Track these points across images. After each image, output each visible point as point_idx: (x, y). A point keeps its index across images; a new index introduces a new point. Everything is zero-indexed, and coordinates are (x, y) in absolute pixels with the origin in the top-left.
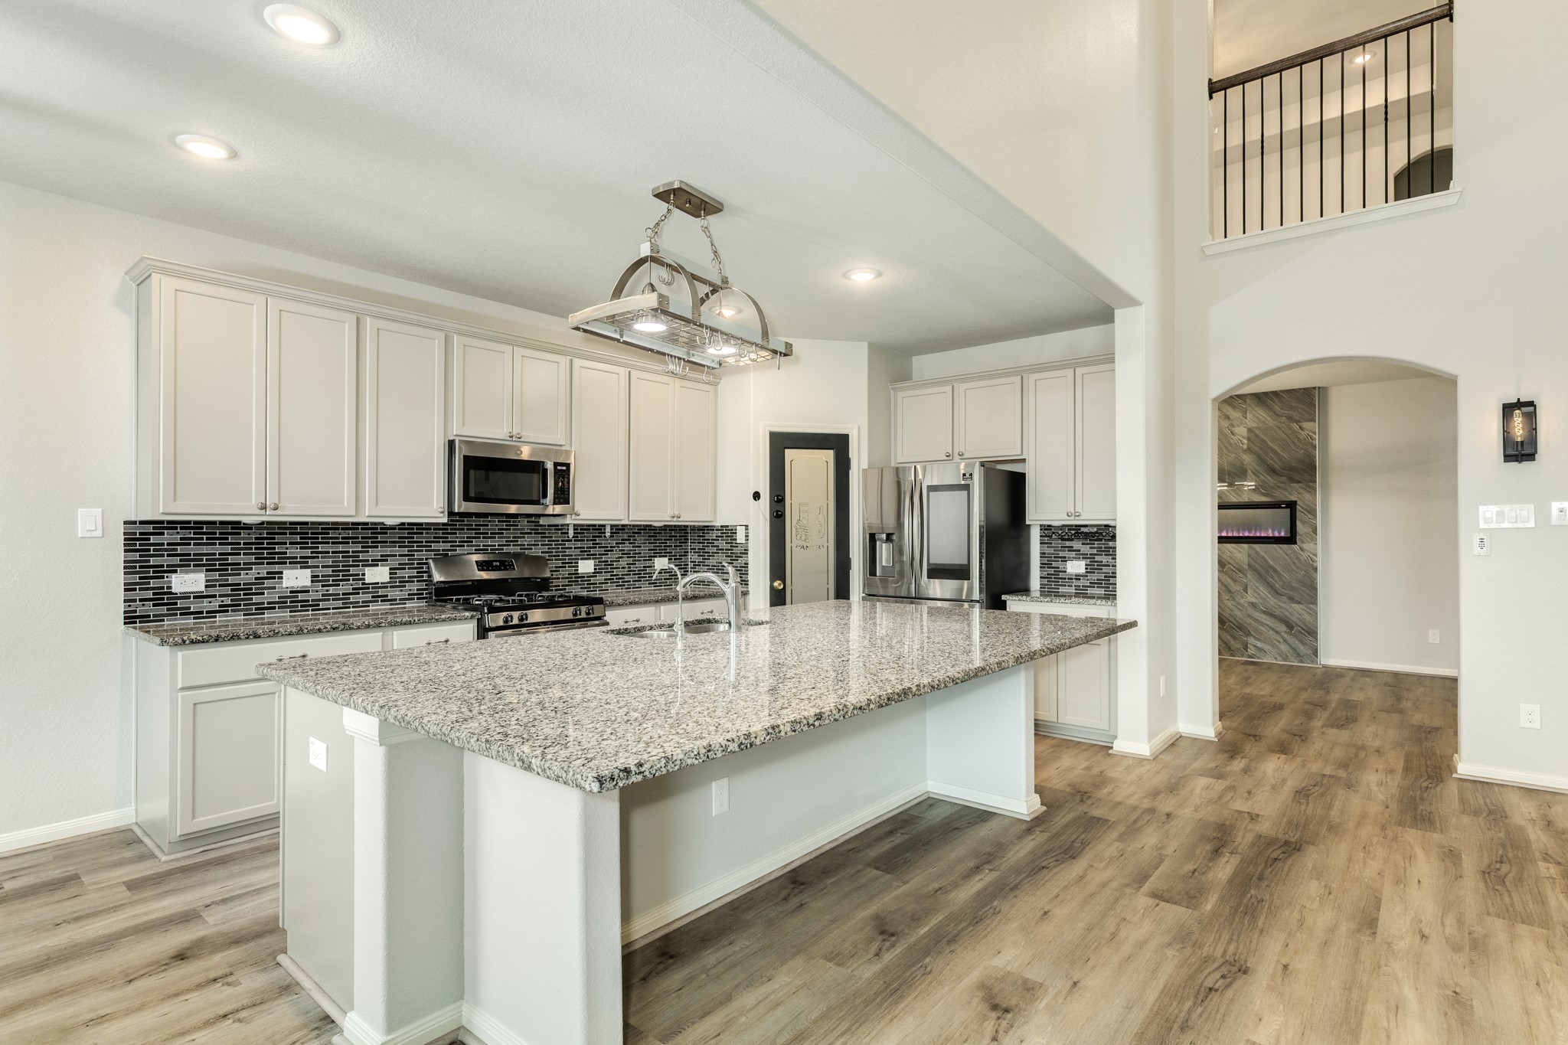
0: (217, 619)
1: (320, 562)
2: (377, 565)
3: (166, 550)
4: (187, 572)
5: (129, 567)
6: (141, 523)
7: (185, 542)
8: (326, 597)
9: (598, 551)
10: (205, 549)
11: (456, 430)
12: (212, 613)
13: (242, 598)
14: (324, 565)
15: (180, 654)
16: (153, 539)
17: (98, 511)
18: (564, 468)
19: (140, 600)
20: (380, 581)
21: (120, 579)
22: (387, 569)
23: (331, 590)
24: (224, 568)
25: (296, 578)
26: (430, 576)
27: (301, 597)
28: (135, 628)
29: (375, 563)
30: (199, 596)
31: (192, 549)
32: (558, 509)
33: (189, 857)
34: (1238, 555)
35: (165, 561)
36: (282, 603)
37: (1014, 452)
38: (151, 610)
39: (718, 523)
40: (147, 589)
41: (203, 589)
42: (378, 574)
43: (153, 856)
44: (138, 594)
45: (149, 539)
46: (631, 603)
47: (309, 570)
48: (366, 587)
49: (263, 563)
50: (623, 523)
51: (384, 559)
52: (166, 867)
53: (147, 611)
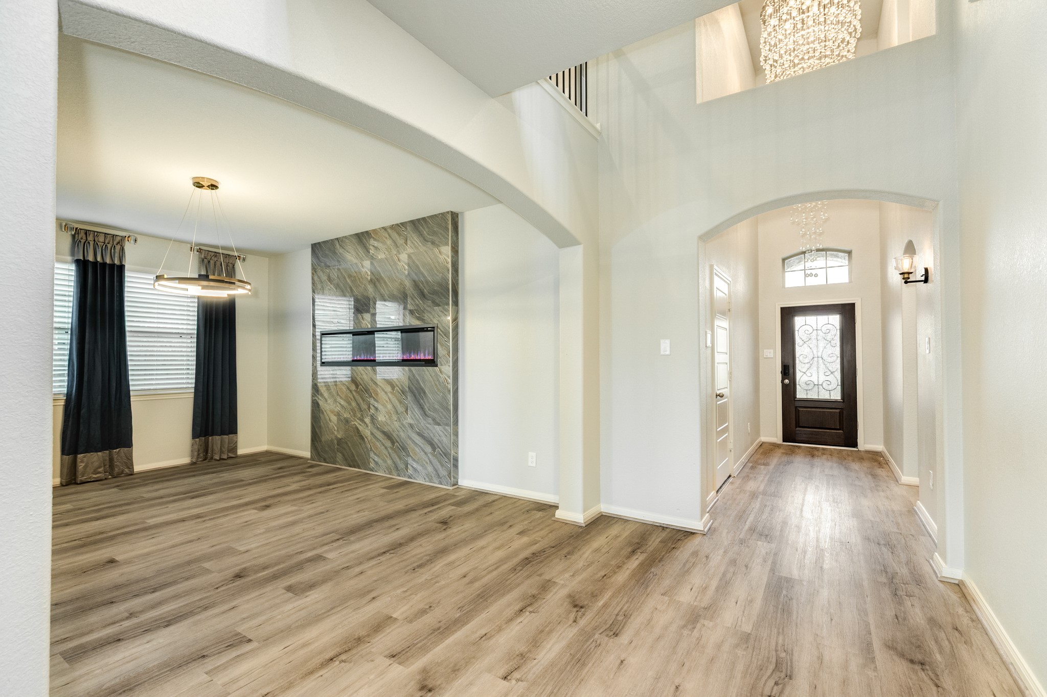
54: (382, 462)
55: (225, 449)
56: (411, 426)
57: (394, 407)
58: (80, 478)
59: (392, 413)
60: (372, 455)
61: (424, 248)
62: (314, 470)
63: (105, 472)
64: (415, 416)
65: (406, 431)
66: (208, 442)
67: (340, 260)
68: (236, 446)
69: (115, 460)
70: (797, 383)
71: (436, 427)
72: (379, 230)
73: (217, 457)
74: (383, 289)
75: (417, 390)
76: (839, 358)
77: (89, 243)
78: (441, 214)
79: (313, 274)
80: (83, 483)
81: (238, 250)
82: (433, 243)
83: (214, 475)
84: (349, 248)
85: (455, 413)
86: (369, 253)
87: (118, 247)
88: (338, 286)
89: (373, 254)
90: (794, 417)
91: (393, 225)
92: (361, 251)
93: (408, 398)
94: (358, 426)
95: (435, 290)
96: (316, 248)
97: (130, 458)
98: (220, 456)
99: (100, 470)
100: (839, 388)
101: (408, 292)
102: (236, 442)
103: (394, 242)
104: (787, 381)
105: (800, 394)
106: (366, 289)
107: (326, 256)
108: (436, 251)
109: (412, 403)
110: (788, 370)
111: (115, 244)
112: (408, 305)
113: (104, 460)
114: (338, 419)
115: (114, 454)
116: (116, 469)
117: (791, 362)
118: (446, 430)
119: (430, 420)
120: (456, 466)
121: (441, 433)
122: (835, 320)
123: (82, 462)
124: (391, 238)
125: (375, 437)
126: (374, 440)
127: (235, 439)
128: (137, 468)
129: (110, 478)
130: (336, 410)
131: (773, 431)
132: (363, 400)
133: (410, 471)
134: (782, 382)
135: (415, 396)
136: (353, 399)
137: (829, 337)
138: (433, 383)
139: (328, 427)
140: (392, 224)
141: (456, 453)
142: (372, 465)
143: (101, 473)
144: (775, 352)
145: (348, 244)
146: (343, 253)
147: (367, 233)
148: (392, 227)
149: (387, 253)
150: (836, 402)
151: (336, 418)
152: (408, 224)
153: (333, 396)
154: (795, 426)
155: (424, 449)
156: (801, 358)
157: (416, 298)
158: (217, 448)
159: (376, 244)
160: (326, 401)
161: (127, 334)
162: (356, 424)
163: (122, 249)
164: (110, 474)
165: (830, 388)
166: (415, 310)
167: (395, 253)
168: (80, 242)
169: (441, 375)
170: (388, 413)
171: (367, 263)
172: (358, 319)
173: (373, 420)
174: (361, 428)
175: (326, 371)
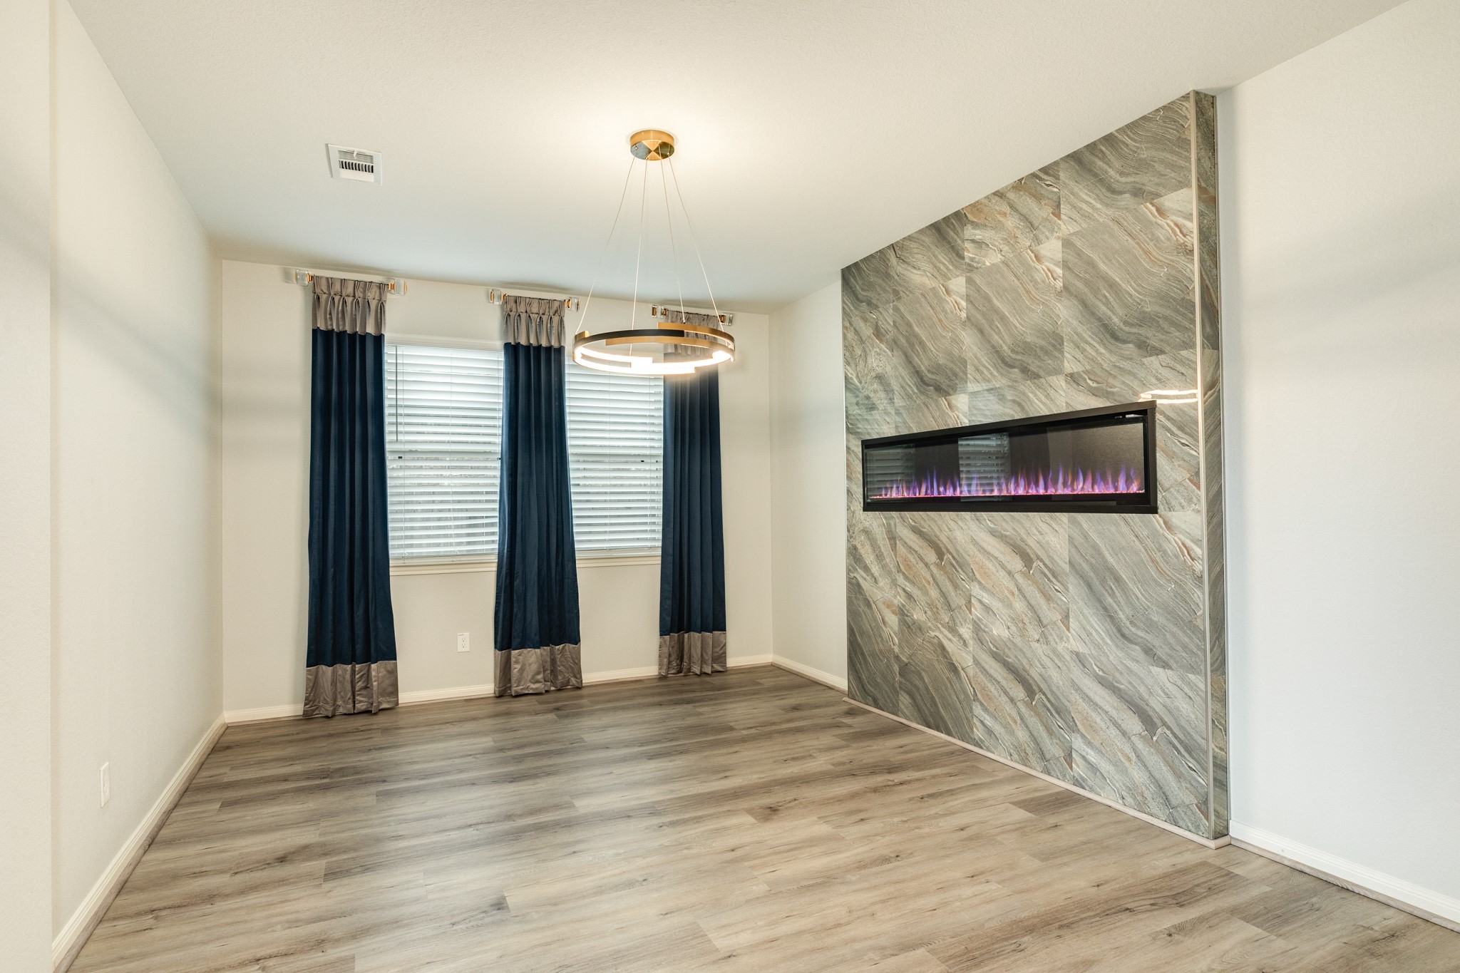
54: (1002, 730)
55: (708, 657)
56: (1079, 657)
57: (1031, 607)
58: (515, 689)
59: (1026, 620)
60: (977, 710)
61: (1110, 212)
62: (857, 722)
63: (545, 681)
64: (1089, 634)
65: (1064, 668)
66: (683, 642)
67: (899, 288)
68: (725, 653)
69: (558, 663)
71: (1157, 670)
72: (986, 201)
73: (696, 669)
74: (999, 333)
75: (1094, 572)
77: (519, 315)
78: (1164, 108)
79: (844, 327)
80: (518, 696)
81: (720, 305)
82: (1138, 193)
83: (689, 707)
84: (919, 258)
85: (1218, 638)
86: (963, 258)
87: (556, 319)
88: (896, 343)
89: (972, 259)
91: (1020, 180)
92: (943, 258)
93: (1071, 588)
94: (945, 642)
95: (1145, 312)
96: (850, 275)
97: (577, 661)
98: (701, 667)
99: (540, 677)
101: (1066, 332)
102: (725, 645)
103: (1025, 219)
106: (956, 340)
107: (870, 286)
108: (1148, 209)
109: (1081, 603)
111: (551, 314)
112: (1066, 364)
113: (545, 661)
114: (900, 621)
115: (557, 652)
116: (560, 678)
118: (1189, 684)
119: (1137, 651)
120: (1222, 784)
121: (1173, 690)
123: (517, 662)
124: (1016, 210)
125: (984, 671)
126: (982, 677)
127: (722, 640)
128: (588, 677)
129: (553, 691)
130: (896, 602)
132: (956, 587)
133: (1079, 769)
135: (1090, 587)
136: (932, 582)
138: (1144, 556)
139: (880, 636)
140: (1016, 179)
141: (1221, 749)
142: (979, 733)
143: (540, 682)
145: (916, 251)
146: (905, 272)
147: (959, 218)
148: (1019, 185)
149: (1005, 248)
151: (897, 619)
152: (1063, 165)
153: (890, 573)
155: (1120, 722)
157: (1087, 342)
158: (696, 652)
159: (978, 234)
160: (876, 581)
161: (571, 458)
162: (940, 636)
163: (561, 321)
164: (553, 684)
166: (1087, 372)
167: (1028, 244)
168: (509, 315)
169: (1169, 536)
170: (1017, 620)
171: (958, 283)
172: (939, 408)
173: (978, 629)
174: (952, 647)
175: (875, 521)
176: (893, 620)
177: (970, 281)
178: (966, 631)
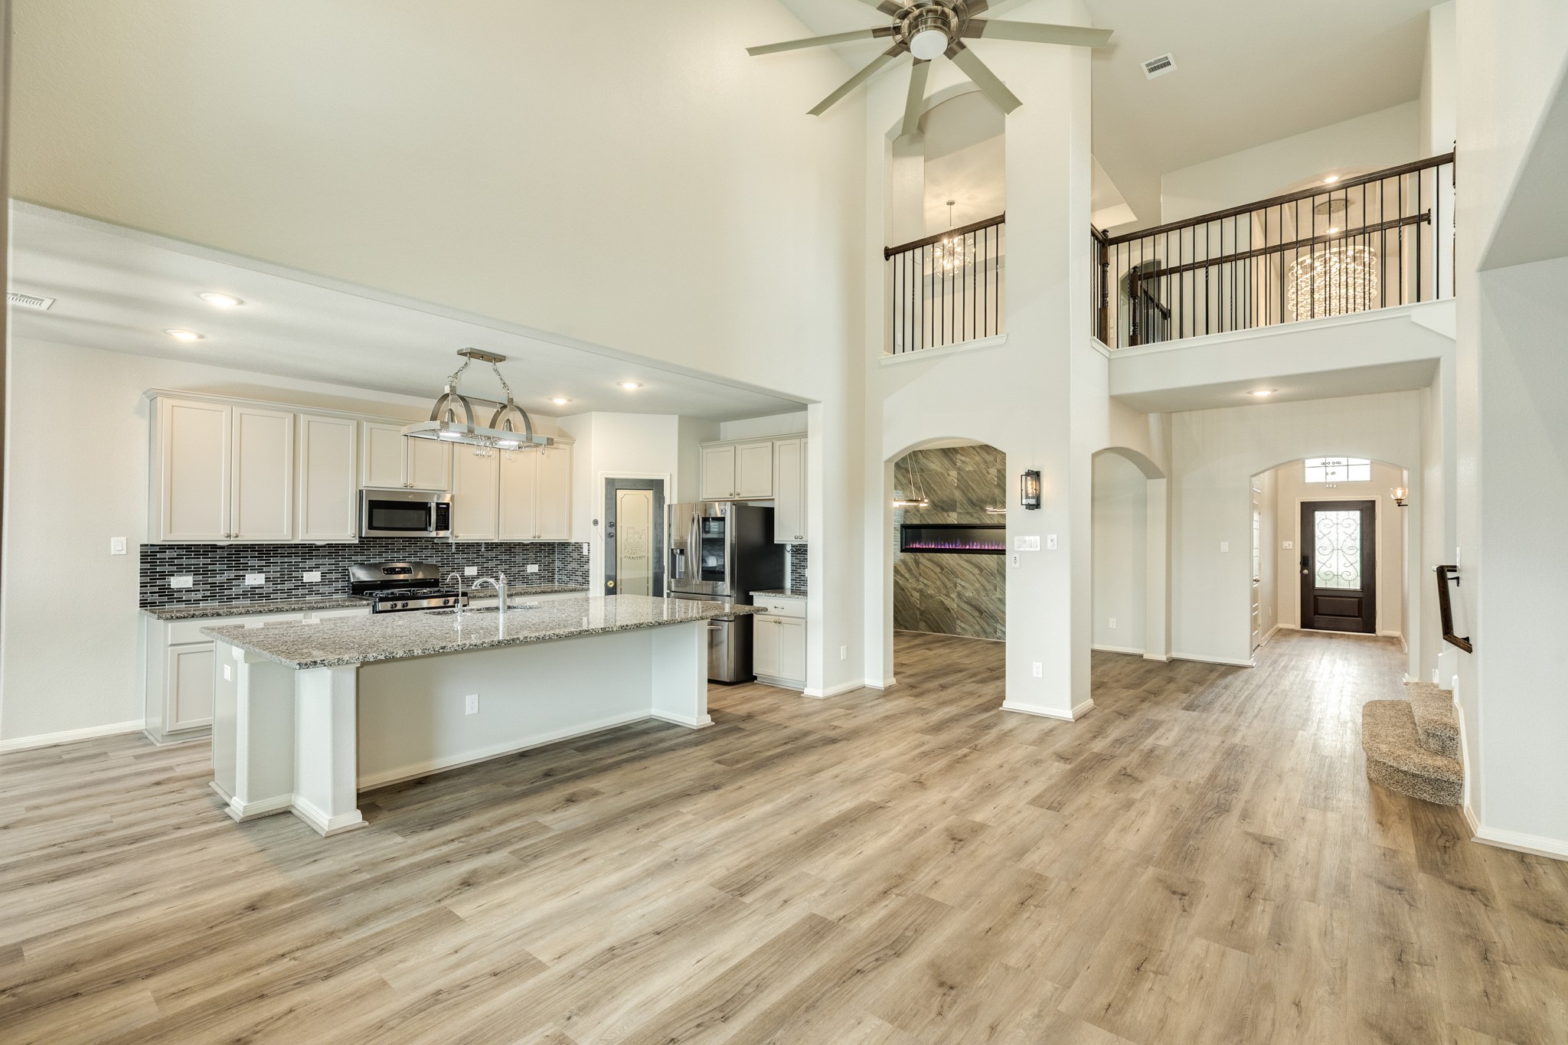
0: (201, 605)
1: (272, 568)
2: (312, 571)
3: (168, 562)
4: (181, 576)
5: (143, 573)
6: (151, 545)
7: (180, 557)
8: (275, 591)
9: (481, 560)
10: (193, 561)
11: (365, 483)
12: (197, 601)
13: (217, 592)
14: (274, 571)
15: (170, 624)
16: (159, 555)
17: (124, 539)
18: (445, 506)
19: (150, 593)
20: (314, 581)
21: (138, 580)
22: (319, 574)
23: (279, 587)
24: (205, 572)
25: (254, 579)
26: (349, 578)
27: (257, 591)
28: (147, 610)
29: (311, 569)
30: (188, 591)
31: (184, 561)
32: (442, 534)
33: (174, 745)
34: (991, 563)
35: (167, 569)
36: (245, 595)
37: (767, 494)
38: (157, 599)
39: (573, 541)
40: (155, 586)
41: (191, 586)
42: (313, 577)
43: (153, 744)
44: (149, 589)
45: (156, 555)
46: (490, 596)
47: (264, 574)
48: (304, 585)
49: (232, 570)
50: (494, 541)
51: (317, 567)
52: (160, 749)
53: (154, 599)
57: (982, 585)
59: (980, 590)
60: (959, 622)
65: (994, 604)
67: (923, 468)
70: (1316, 573)
72: (967, 449)
76: (1359, 551)
84: (934, 459)
86: (956, 464)
89: (960, 466)
90: (1312, 605)
92: (947, 462)
93: (997, 577)
94: (944, 600)
100: (1359, 578)
103: (983, 458)
104: (1306, 571)
105: (1319, 584)
106: (952, 493)
110: (1307, 561)
114: (920, 594)
117: (1311, 554)
122: (1356, 515)
124: (979, 454)
125: (962, 608)
126: (960, 611)
130: (918, 587)
131: (1292, 618)
132: (949, 580)
134: (1301, 572)
136: (937, 578)
137: (1349, 531)
139: (911, 601)
140: (980, 444)
142: (959, 630)
144: (1294, 544)
145: (934, 455)
146: (928, 463)
147: (954, 449)
148: (981, 447)
149: (974, 466)
150: (1355, 591)
153: (916, 577)
154: (1313, 613)
156: (1321, 550)
159: (963, 458)
160: (909, 582)
162: (941, 598)
165: (1350, 578)
167: (984, 467)
170: (977, 590)
171: (954, 473)
172: (943, 516)
173: (959, 595)
174: (947, 602)
175: (908, 557)
176: (917, 595)
177: (958, 473)
178: (953, 596)
